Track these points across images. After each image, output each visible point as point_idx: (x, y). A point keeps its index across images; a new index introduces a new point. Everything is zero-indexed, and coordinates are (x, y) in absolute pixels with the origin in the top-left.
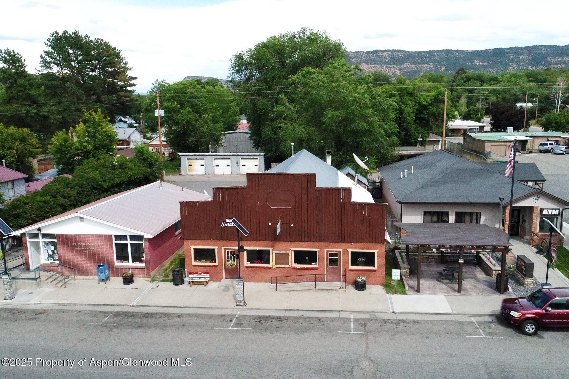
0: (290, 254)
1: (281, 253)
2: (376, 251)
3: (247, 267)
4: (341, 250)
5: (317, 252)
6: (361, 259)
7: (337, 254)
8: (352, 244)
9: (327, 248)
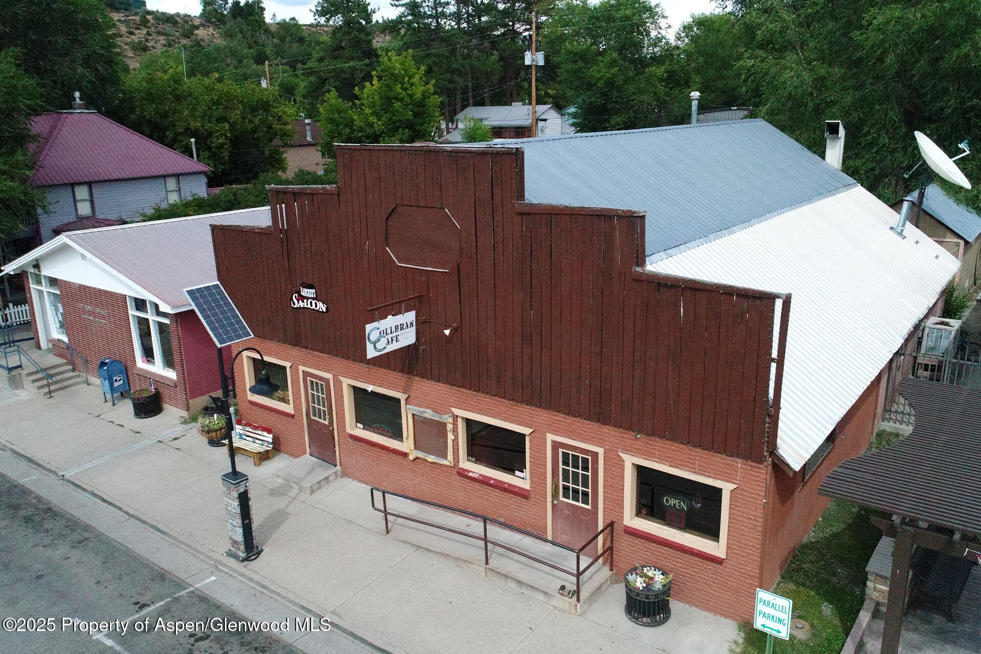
0: (450, 427)
1: (426, 416)
2: (727, 488)
3: (353, 437)
4: (600, 451)
5: (527, 439)
6: (672, 502)
7: (585, 461)
8: (636, 439)
9: (555, 432)
